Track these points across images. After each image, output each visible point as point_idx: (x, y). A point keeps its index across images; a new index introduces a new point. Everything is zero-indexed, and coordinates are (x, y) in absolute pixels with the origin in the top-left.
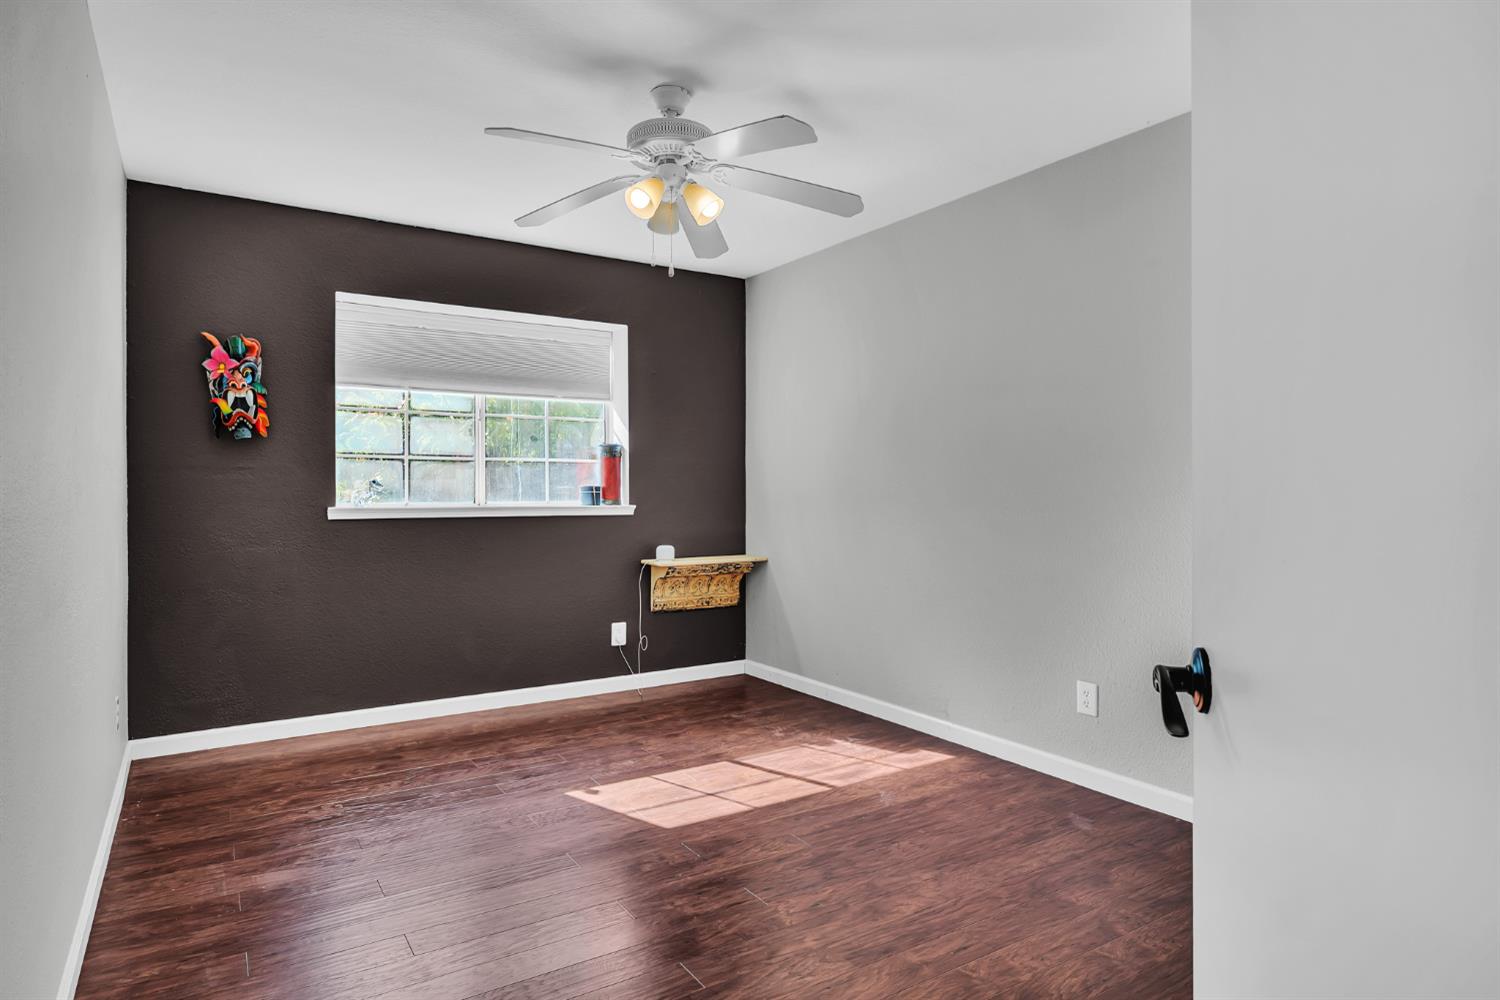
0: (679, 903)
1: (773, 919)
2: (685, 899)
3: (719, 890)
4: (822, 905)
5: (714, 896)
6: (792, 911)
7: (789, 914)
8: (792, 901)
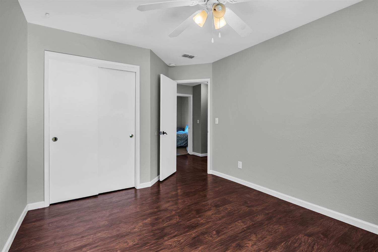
0: (202, 221)
1: (180, 217)
2: (201, 222)
3: (193, 225)
4: (168, 221)
5: (194, 223)
6: (176, 219)
7: (177, 218)
8: (175, 222)
